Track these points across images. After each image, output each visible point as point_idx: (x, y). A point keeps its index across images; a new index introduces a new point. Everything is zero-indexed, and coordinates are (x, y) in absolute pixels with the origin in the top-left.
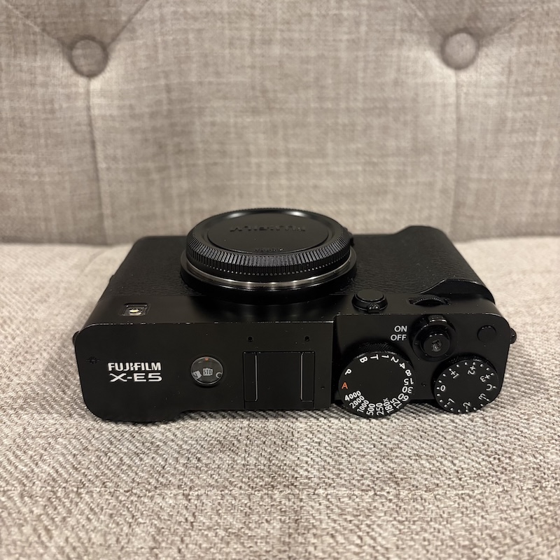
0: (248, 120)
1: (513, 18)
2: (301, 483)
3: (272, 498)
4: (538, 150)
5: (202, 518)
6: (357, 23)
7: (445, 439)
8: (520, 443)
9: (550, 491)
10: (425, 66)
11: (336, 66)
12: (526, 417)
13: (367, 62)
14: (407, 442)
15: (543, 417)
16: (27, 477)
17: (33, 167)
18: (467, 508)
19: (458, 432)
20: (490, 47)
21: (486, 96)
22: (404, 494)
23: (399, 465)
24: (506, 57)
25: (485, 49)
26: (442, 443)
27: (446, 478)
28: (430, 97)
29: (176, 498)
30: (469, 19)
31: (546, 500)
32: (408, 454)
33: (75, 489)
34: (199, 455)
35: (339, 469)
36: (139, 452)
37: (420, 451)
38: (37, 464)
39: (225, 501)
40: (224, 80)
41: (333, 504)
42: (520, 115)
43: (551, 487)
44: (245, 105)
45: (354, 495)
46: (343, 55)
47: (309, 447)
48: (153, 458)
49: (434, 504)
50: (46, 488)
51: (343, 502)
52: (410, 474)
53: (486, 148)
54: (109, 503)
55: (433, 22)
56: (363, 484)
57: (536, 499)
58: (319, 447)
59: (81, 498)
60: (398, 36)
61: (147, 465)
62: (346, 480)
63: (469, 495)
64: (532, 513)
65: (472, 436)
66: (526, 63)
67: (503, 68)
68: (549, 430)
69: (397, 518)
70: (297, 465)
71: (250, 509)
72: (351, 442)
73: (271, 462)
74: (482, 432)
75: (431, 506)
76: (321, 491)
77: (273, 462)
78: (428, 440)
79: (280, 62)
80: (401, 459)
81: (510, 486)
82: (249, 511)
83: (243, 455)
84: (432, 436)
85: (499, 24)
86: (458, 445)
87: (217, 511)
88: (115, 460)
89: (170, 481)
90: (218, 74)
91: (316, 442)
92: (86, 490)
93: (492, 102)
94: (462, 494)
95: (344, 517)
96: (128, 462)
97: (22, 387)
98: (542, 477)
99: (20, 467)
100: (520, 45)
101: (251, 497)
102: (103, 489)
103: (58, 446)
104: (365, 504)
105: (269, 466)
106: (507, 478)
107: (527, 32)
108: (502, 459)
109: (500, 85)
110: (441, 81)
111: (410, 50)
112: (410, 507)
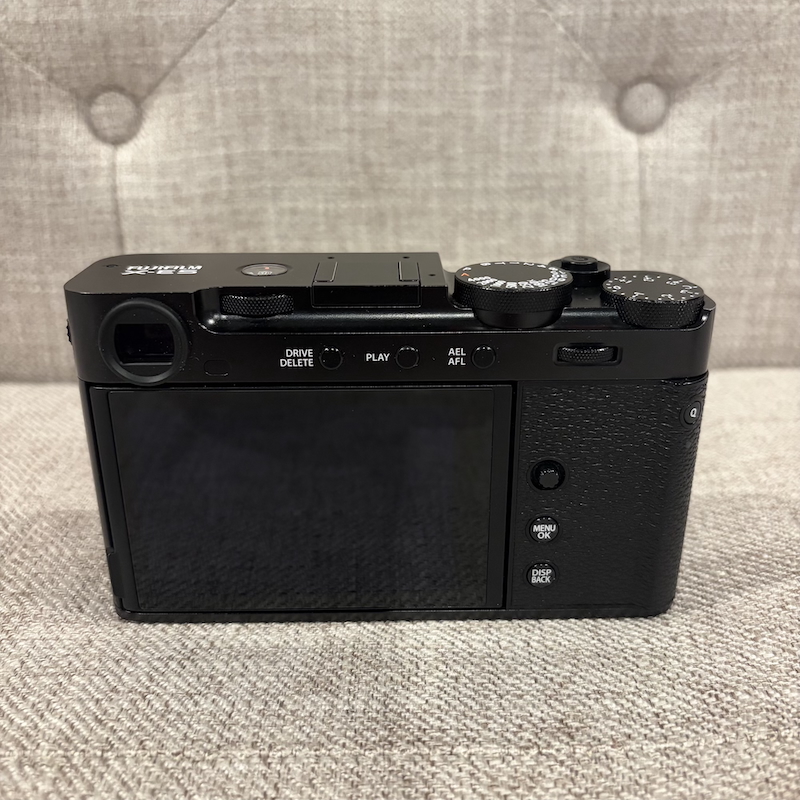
0: (344, 206)
1: (717, 63)
2: (432, 738)
3: (390, 760)
4: (755, 246)
5: (288, 792)
6: (499, 69)
7: (638, 667)
8: (746, 674)
9: (792, 743)
10: (596, 128)
11: (469, 129)
12: (753, 636)
13: (512, 123)
14: (582, 674)
15: (777, 634)
16: (28, 736)
17: (33, 273)
18: (673, 769)
19: (655, 657)
20: (686, 103)
21: (681, 170)
22: (582, 752)
23: (573, 708)
24: (708, 116)
25: (678, 106)
26: (633, 674)
27: (642, 726)
28: (602, 172)
29: (248, 763)
30: (655, 64)
31: (786, 755)
32: (584, 691)
33: (99, 753)
34: (281, 698)
35: (486, 717)
36: (192, 691)
37: (602, 685)
38: (42, 716)
39: (321, 765)
40: (310, 149)
41: (479, 770)
42: (729, 197)
43: (793, 737)
44: (339, 185)
45: (509, 755)
46: (479, 113)
47: (441, 685)
48: (213, 701)
49: (625, 765)
50: (56, 751)
51: (493, 767)
52: (589, 721)
53: (682, 244)
54: (150, 773)
55: (606, 67)
56: (521, 738)
57: (773, 754)
58: (456, 685)
59: (108, 766)
60: (557, 87)
61: (206, 712)
62: (496, 733)
63: (675, 749)
64: (768, 775)
65: (676, 662)
66: (736, 125)
67: (704, 132)
68: (786, 654)
69: (573, 790)
70: (425, 711)
71: (359, 776)
72: (502, 676)
73: (386, 706)
74: (689, 657)
75: (621, 768)
76: (460, 750)
77: (390, 706)
78: (613, 669)
79: (388, 123)
80: (576, 699)
81: (734, 735)
82: (356, 779)
83: (346, 698)
84: (619, 664)
85: (698, 70)
86: (656, 676)
87: (311, 780)
88: (157, 705)
89: (240, 737)
90: (300, 140)
91: (452, 677)
92: (115, 754)
93: (690, 179)
94: (666, 749)
95: (496, 790)
96: (176, 709)
97: (18, 599)
98: (780, 723)
99: (18, 720)
100: (727, 100)
101: (360, 759)
102: (140, 752)
103: (73, 688)
104: (525, 770)
105: (385, 712)
106: (729, 724)
107: (737, 81)
108: (722, 695)
109: (701, 155)
110: (618, 149)
111: (573, 106)
112: (591, 772)
